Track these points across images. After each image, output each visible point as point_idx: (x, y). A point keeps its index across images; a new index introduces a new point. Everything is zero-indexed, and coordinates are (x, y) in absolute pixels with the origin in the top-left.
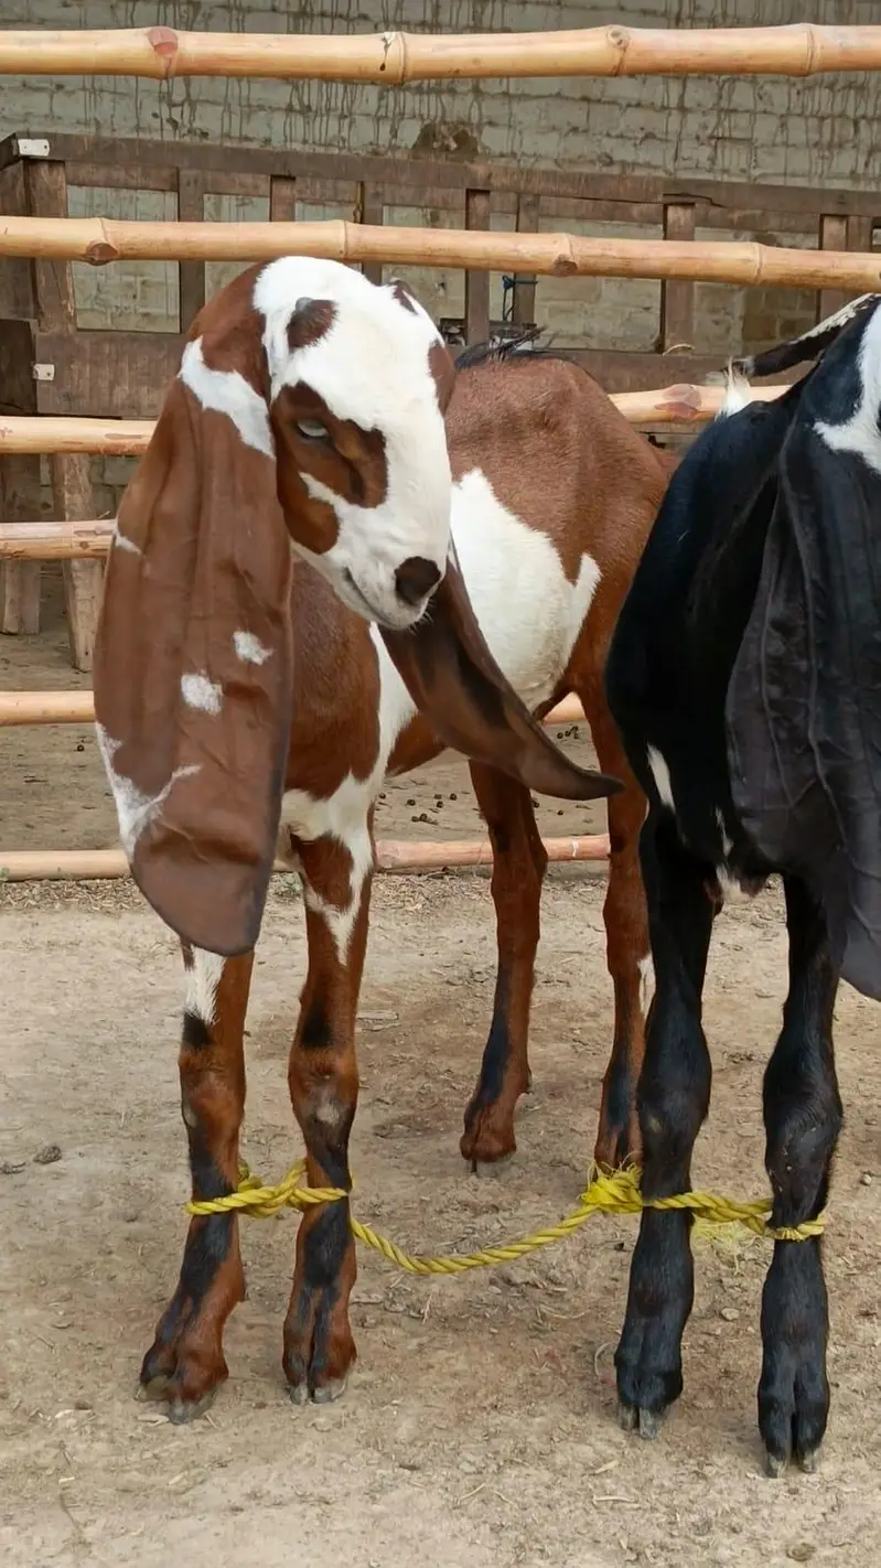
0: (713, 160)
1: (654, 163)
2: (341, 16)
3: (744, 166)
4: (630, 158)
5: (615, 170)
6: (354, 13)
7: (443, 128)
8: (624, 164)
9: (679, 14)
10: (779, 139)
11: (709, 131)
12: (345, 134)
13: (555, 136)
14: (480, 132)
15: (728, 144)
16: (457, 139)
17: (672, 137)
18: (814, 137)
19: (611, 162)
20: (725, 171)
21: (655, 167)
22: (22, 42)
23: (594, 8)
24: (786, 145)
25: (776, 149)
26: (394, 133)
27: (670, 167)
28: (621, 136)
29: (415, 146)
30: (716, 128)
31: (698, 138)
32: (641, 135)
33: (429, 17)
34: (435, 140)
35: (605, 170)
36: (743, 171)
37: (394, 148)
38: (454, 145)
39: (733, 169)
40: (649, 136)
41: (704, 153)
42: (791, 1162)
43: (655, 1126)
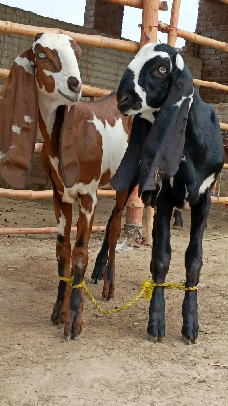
42: (194, 271)
43: (162, 265)
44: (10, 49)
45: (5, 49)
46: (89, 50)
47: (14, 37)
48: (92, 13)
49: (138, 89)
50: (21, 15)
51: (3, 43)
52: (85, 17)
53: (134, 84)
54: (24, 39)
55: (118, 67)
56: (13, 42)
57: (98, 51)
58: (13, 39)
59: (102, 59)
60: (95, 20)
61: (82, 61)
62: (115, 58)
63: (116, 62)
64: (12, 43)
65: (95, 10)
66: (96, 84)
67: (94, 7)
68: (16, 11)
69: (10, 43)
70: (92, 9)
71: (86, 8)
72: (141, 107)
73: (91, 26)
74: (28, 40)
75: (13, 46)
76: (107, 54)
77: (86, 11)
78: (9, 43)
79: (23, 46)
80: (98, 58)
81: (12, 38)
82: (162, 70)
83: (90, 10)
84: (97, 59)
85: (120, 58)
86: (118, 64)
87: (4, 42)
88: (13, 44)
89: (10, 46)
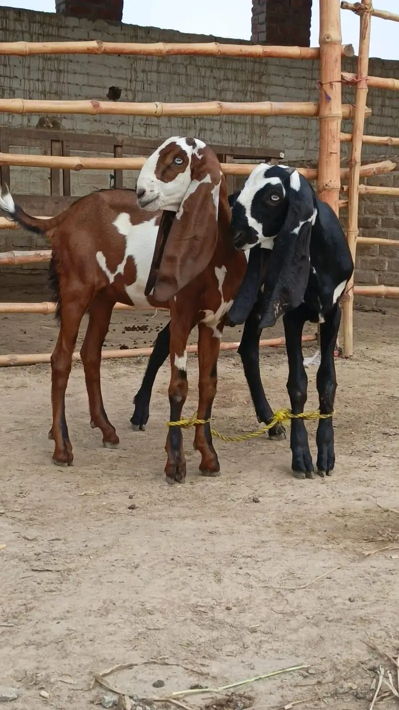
0: (145, 132)
1: (125, 133)
2: (7, 77)
3: (156, 135)
4: (116, 131)
5: (111, 135)
6: (12, 75)
7: (47, 119)
8: (114, 133)
9: (131, 78)
10: (168, 125)
11: (144, 122)
12: (10, 121)
13: (88, 122)
14: (61, 121)
15: (150, 127)
16: (53, 124)
17: (131, 124)
18: (180, 125)
19: (109, 133)
20: (150, 137)
21: (126, 135)
22: (55, 104)
23: (100, 76)
24: (171, 127)
25: (167, 129)
26: (29, 121)
27: (130, 134)
28: (112, 123)
29: (37, 126)
30: (146, 121)
31: (140, 124)
32: (119, 123)
33: (40, 78)
34: (45, 124)
35: (108, 135)
36: (156, 136)
37: (28, 126)
38: (51, 126)
39: (153, 136)
40: (123, 123)
41: (142, 130)
42: (328, 394)
43: (299, 394)
44: (145, 89)
45: (139, 91)
46: (263, 75)
47: (149, 72)
48: (262, 18)
49: (252, 222)
50: (158, 37)
51: (134, 82)
52: (253, 24)
53: (247, 218)
54: (164, 73)
55: (308, 96)
56: (149, 78)
57: (275, 75)
58: (149, 74)
59: (283, 86)
60: (268, 28)
61: (252, 94)
62: (302, 83)
63: (305, 88)
64: (147, 80)
65: (267, 12)
66: (275, 126)
67: (264, 8)
68: (151, 33)
69: (145, 82)
70: (263, 12)
71: (253, 10)
72: (257, 238)
73: (263, 37)
74: (170, 73)
75: (150, 85)
76: (291, 77)
77: (253, 15)
78: (143, 82)
79: (163, 84)
80: (276, 85)
81: (147, 74)
82: (275, 198)
83: (260, 13)
84: (276, 87)
85: (310, 81)
86: (307, 91)
87: (136, 80)
88: (149, 82)
89: (146, 86)
